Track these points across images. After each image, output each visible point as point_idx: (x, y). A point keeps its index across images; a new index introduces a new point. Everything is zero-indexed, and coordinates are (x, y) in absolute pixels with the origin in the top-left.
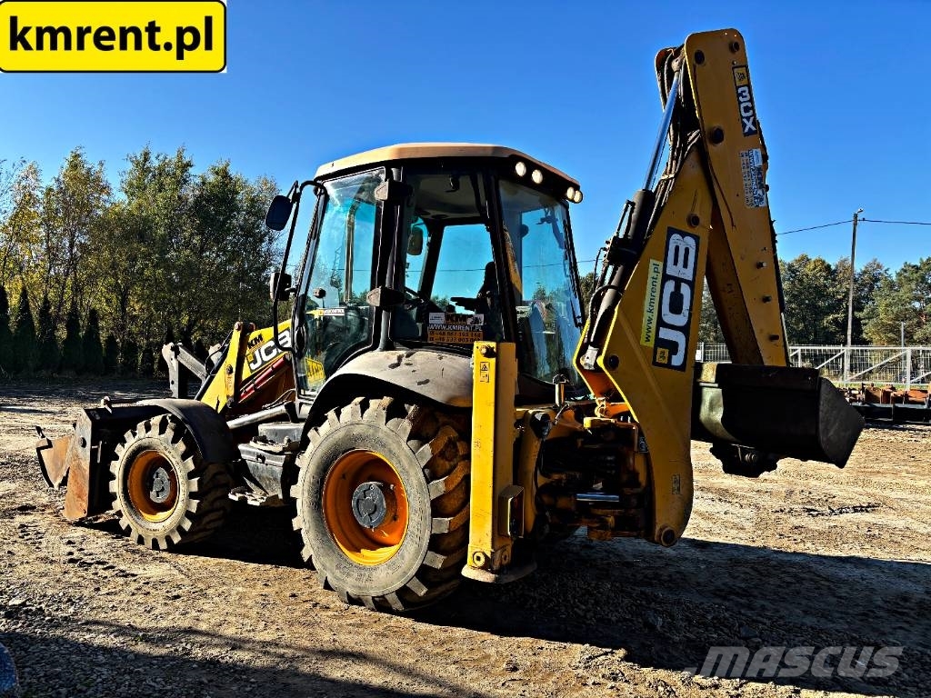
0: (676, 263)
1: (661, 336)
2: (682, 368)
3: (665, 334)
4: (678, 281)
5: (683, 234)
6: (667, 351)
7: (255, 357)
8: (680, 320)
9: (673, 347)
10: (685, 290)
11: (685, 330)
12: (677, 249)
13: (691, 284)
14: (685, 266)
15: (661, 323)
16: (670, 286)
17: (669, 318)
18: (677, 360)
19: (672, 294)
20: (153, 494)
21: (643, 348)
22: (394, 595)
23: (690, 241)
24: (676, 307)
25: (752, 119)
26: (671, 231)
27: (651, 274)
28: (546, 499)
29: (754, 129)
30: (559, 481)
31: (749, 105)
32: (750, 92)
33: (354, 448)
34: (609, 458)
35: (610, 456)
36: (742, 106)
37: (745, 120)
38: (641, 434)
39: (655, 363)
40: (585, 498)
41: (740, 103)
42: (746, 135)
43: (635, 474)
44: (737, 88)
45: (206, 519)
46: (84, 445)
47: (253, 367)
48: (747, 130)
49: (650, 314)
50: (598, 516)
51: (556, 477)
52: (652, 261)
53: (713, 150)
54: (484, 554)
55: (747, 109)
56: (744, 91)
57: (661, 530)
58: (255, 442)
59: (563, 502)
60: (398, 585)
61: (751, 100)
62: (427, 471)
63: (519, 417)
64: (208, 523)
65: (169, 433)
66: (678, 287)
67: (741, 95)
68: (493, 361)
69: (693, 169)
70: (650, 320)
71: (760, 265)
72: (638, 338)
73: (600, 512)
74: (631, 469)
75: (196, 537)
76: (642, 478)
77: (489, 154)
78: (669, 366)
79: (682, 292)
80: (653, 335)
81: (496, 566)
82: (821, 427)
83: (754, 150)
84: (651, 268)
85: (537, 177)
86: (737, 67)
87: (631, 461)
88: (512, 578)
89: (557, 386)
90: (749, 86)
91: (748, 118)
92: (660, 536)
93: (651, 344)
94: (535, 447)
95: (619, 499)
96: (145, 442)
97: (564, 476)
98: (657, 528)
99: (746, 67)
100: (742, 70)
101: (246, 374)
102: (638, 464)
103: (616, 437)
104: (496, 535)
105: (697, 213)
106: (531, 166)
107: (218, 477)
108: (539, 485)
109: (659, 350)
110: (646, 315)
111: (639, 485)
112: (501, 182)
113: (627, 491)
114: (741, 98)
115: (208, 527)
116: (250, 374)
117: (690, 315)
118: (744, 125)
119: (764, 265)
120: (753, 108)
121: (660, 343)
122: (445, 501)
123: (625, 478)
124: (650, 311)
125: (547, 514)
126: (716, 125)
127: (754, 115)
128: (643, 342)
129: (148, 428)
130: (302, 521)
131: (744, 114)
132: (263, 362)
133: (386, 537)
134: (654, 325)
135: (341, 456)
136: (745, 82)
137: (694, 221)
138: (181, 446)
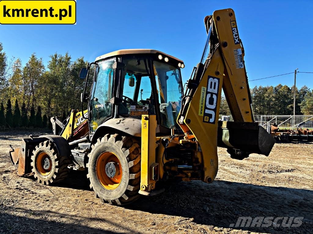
0: (211, 88)
1: (206, 112)
2: (214, 123)
3: (207, 111)
4: (212, 94)
5: (214, 78)
6: (208, 118)
7: (78, 121)
8: (213, 107)
9: (210, 116)
10: (215, 97)
11: (215, 110)
12: (211, 83)
13: (217, 95)
14: (215, 88)
15: (206, 108)
16: (209, 96)
17: (209, 106)
18: (212, 120)
19: (210, 98)
20: (44, 166)
21: (199, 117)
22: (118, 200)
23: (216, 80)
24: (211, 102)
25: (238, 39)
26: (209, 77)
27: (202, 91)
28: (167, 167)
29: (238, 42)
30: (172, 161)
31: (237, 34)
32: (237, 30)
33: (105, 151)
34: (189, 154)
35: (189, 152)
36: (234, 34)
37: (235, 39)
38: (199, 145)
39: (204, 121)
40: (181, 167)
41: (233, 33)
42: (236, 44)
43: (197, 159)
44: (232, 28)
45: (61, 175)
46: (23, 151)
47: (78, 124)
48: (236, 42)
49: (202, 105)
50: (185, 173)
51: (170, 160)
52: (202, 87)
53: (223, 49)
54: (145, 186)
55: (236, 35)
56: (235, 29)
57: (207, 178)
58: (76, 149)
59: (173, 168)
60: (119, 196)
61: (237, 32)
62: (128, 158)
63: (158, 140)
64: (62, 176)
65: (49, 146)
66: (212, 96)
67: (234, 30)
68: (147, 121)
69: (217, 56)
70: (202, 107)
71: (242, 88)
72: (197, 113)
73: (185, 172)
74: (196, 157)
75: (58, 181)
76: (200, 160)
77: (149, 52)
78: (209, 122)
79: (213, 97)
80: (203, 112)
81: (149, 190)
82: (259, 142)
83: (239, 49)
84: (202, 89)
85: (166, 60)
86: (232, 21)
87: (196, 154)
88: (155, 194)
89: (172, 129)
90: (236, 27)
91: (236, 38)
92: (206, 180)
93: (202, 115)
94: (163, 149)
95: (192, 167)
96: (42, 149)
97: (173, 160)
98: (205, 177)
99: (235, 21)
100: (234, 22)
101: (75, 127)
102: (198, 155)
103: (191, 146)
104: (149, 179)
105: (219, 71)
106: (164, 56)
107: (65, 161)
108: (164, 163)
109: (205, 117)
110: (200, 105)
111: (198, 162)
112: (154, 62)
113: (195, 165)
114: (234, 32)
115: (62, 177)
116: (77, 127)
117: (216, 105)
118: (235, 41)
119: (243, 88)
120: (238, 35)
121: (206, 114)
122: (134, 168)
123: (194, 160)
124: (202, 104)
125: (168, 172)
126: (225, 41)
127: (238, 37)
128: (199, 114)
129: (43, 145)
130: (90, 175)
131: (235, 37)
132: (81, 123)
133: (117, 180)
134: (203, 109)
135: (101, 154)
136: (235, 26)
137: (217, 73)
138: (53, 151)
